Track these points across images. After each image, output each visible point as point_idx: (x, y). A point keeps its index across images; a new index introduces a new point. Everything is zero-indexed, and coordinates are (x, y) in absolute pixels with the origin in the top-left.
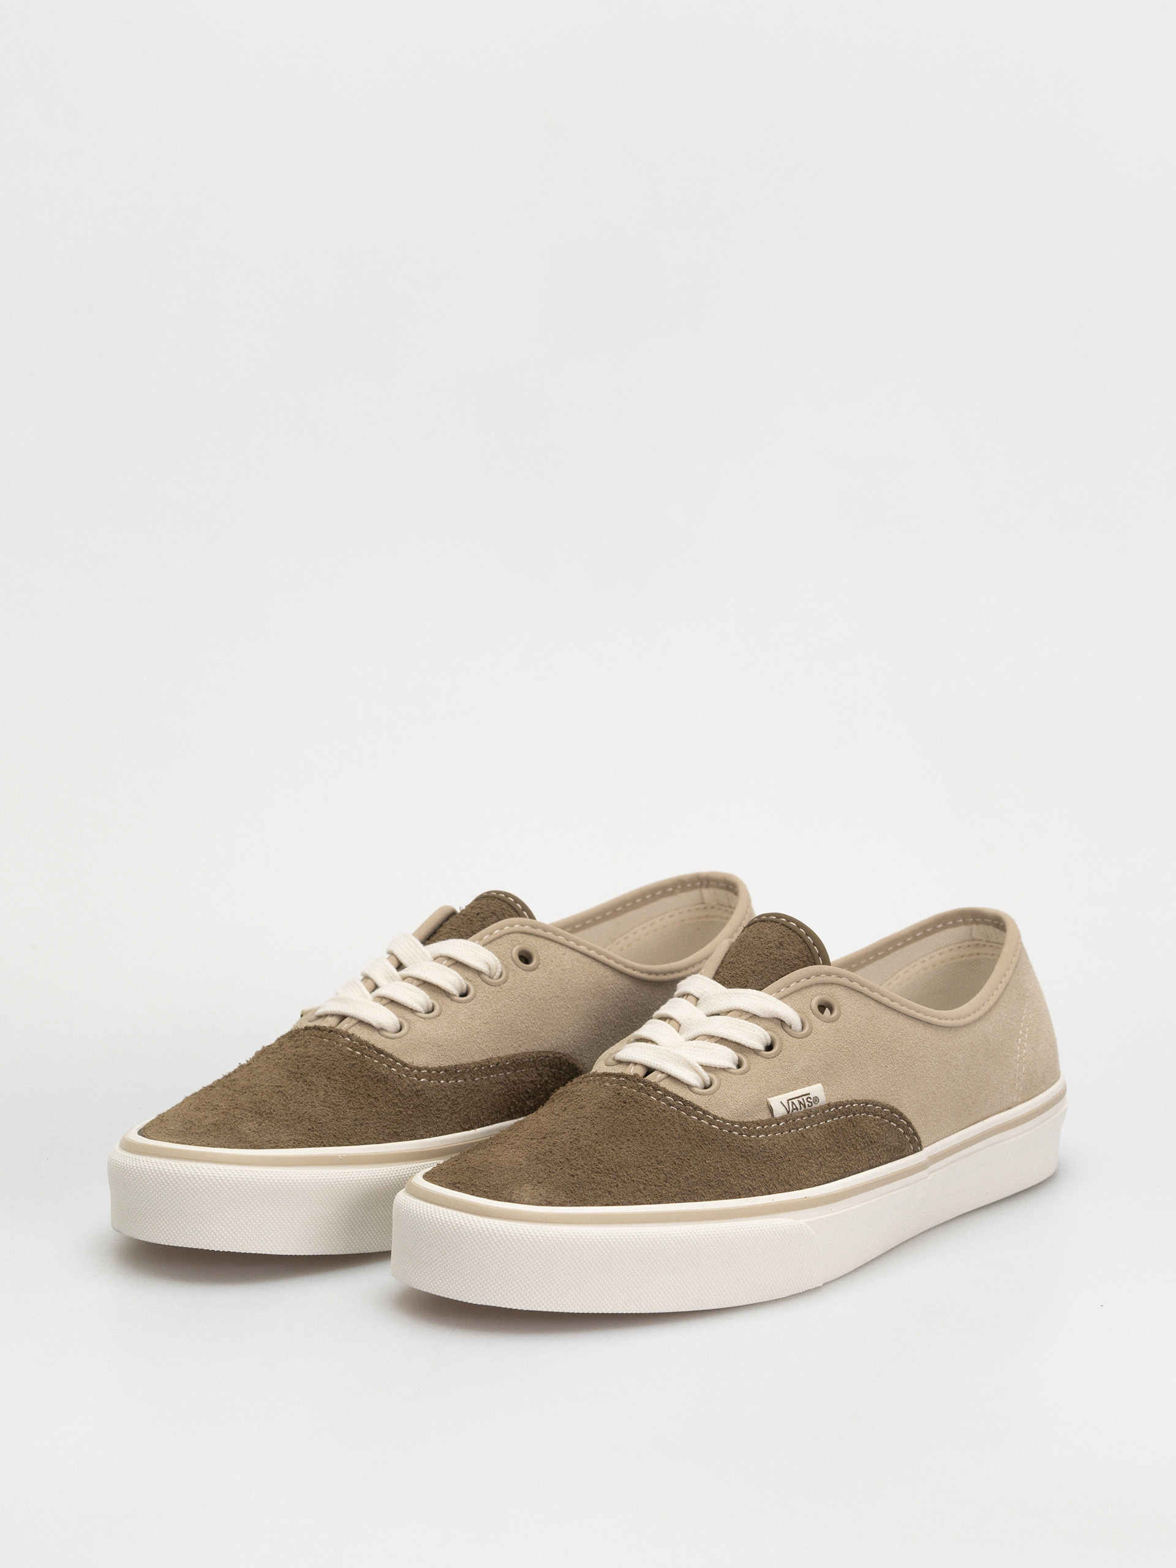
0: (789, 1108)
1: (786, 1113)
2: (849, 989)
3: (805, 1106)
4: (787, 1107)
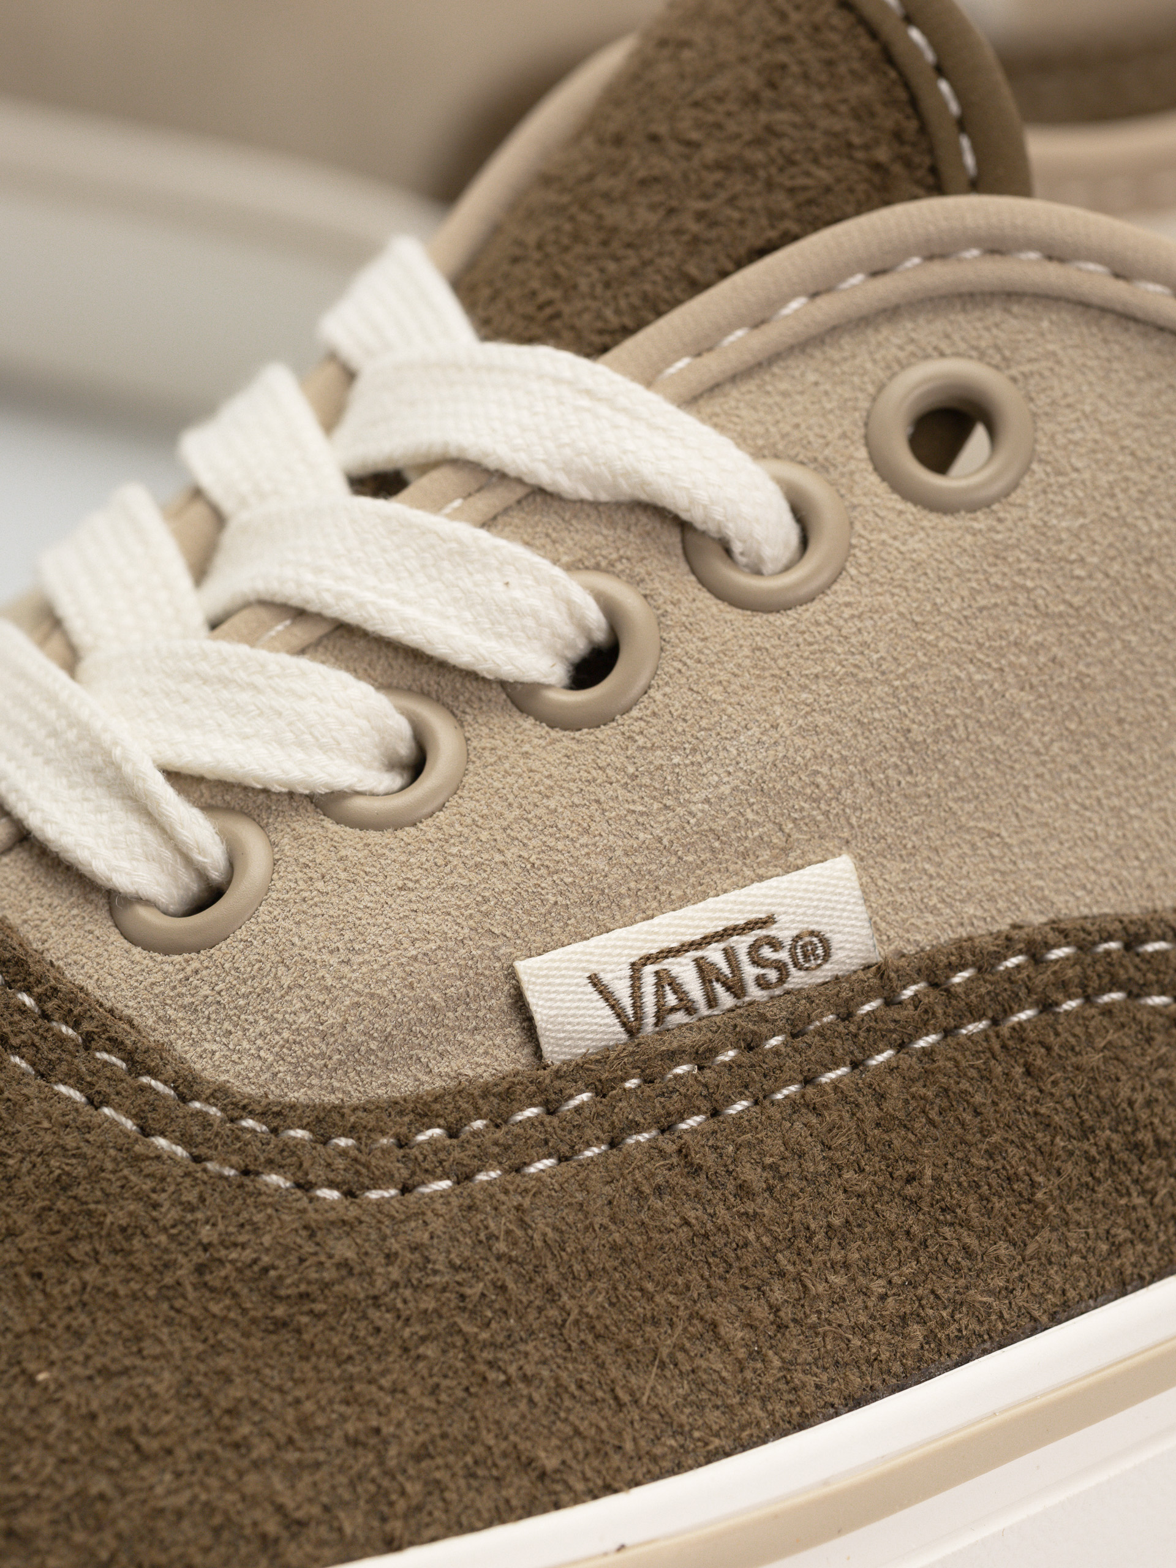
0: (638, 1006)
1: (616, 1033)
2: (1107, 322)
3: (736, 988)
4: (627, 1002)
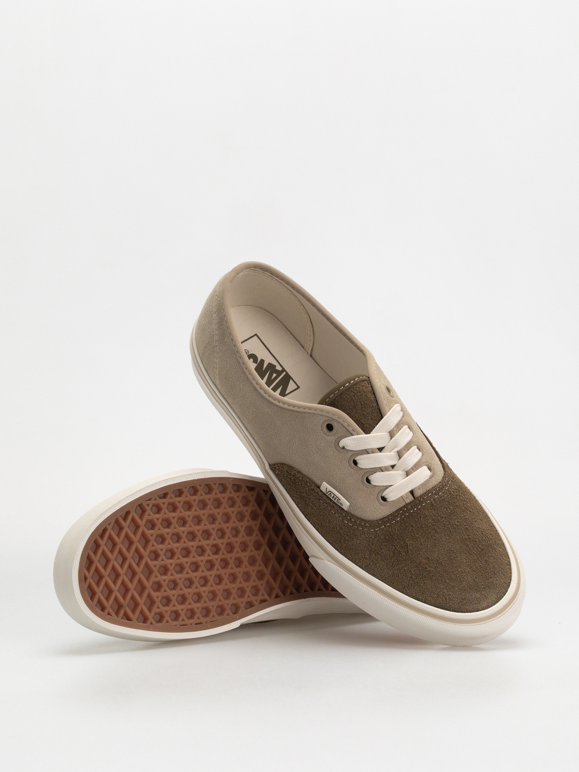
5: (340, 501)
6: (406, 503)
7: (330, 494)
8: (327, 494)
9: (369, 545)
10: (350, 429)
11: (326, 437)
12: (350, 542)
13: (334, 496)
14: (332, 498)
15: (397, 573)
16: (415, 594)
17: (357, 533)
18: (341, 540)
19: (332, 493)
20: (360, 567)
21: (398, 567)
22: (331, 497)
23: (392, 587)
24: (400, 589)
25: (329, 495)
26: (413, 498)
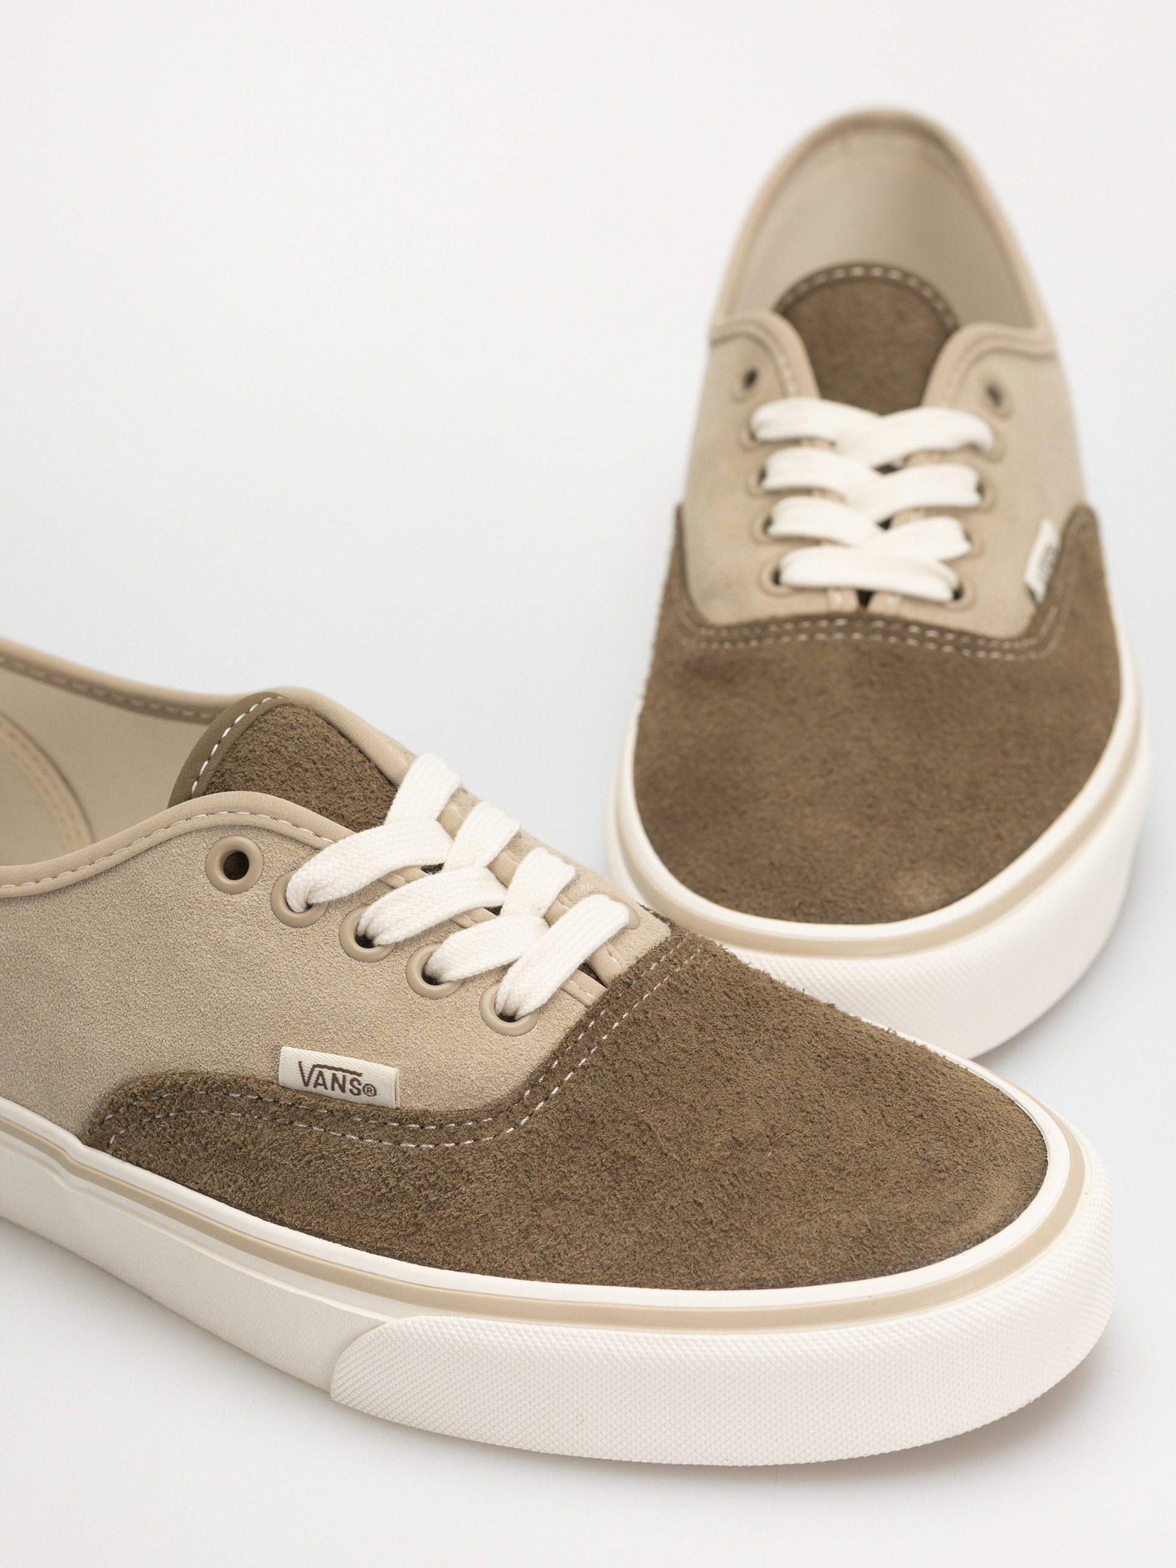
5: (364, 1080)
6: (586, 1006)
7: (318, 1079)
8: (311, 1088)
9: (519, 1184)
10: (305, 834)
11: (236, 898)
12: (448, 1206)
13: (334, 1075)
14: (333, 1089)
15: (654, 1231)
16: (742, 1274)
17: (463, 1161)
18: (416, 1216)
19: (324, 1071)
20: (517, 1276)
21: (647, 1210)
22: (326, 1088)
23: (656, 1287)
24: (685, 1279)
25: (316, 1084)
26: (601, 989)
